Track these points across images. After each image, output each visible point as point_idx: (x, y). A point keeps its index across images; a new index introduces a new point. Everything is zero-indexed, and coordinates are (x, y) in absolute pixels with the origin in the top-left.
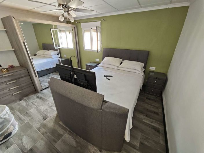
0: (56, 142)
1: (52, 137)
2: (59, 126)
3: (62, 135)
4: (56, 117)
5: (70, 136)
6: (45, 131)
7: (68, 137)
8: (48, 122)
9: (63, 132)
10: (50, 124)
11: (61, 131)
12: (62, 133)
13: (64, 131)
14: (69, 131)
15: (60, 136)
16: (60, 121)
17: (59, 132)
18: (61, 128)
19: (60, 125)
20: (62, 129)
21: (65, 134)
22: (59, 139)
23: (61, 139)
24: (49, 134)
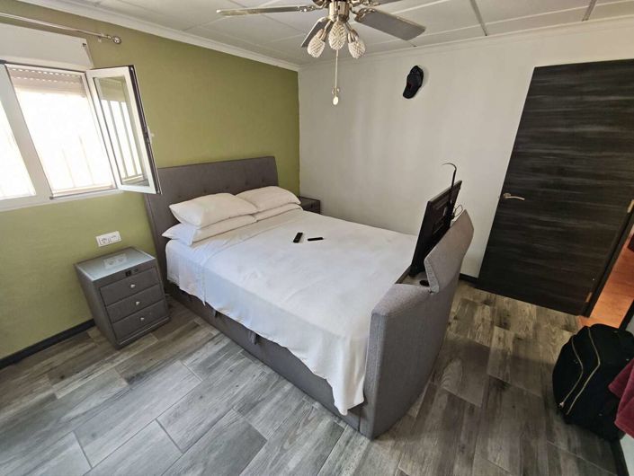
0: (472, 407)
1: (465, 421)
2: (427, 413)
3: (450, 395)
4: (393, 437)
5: (445, 376)
6: (458, 457)
7: (448, 379)
8: (423, 463)
9: (439, 395)
10: (429, 452)
11: (441, 402)
12: (445, 398)
13: (437, 394)
14: (433, 380)
15: (454, 401)
16: (410, 417)
17: (444, 405)
18: (432, 403)
19: (424, 411)
20: (433, 399)
21: (445, 388)
22: (461, 399)
23: (459, 395)
24: (462, 438)
